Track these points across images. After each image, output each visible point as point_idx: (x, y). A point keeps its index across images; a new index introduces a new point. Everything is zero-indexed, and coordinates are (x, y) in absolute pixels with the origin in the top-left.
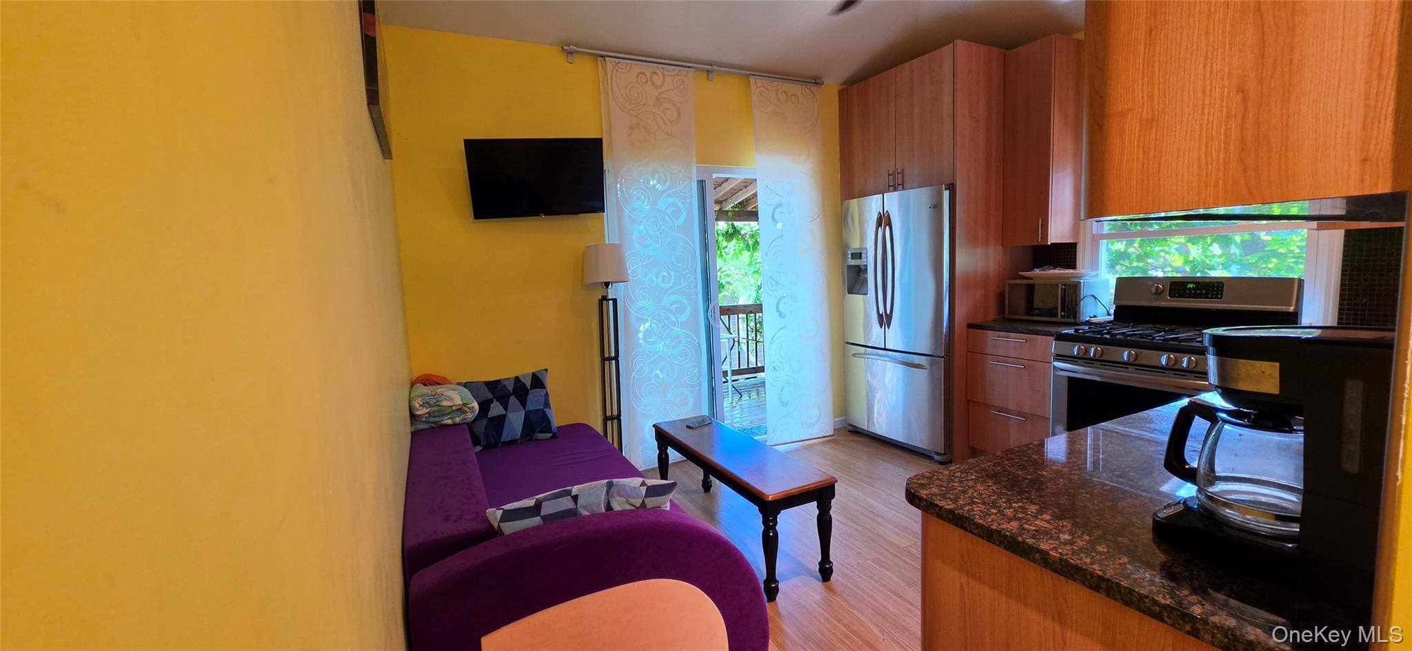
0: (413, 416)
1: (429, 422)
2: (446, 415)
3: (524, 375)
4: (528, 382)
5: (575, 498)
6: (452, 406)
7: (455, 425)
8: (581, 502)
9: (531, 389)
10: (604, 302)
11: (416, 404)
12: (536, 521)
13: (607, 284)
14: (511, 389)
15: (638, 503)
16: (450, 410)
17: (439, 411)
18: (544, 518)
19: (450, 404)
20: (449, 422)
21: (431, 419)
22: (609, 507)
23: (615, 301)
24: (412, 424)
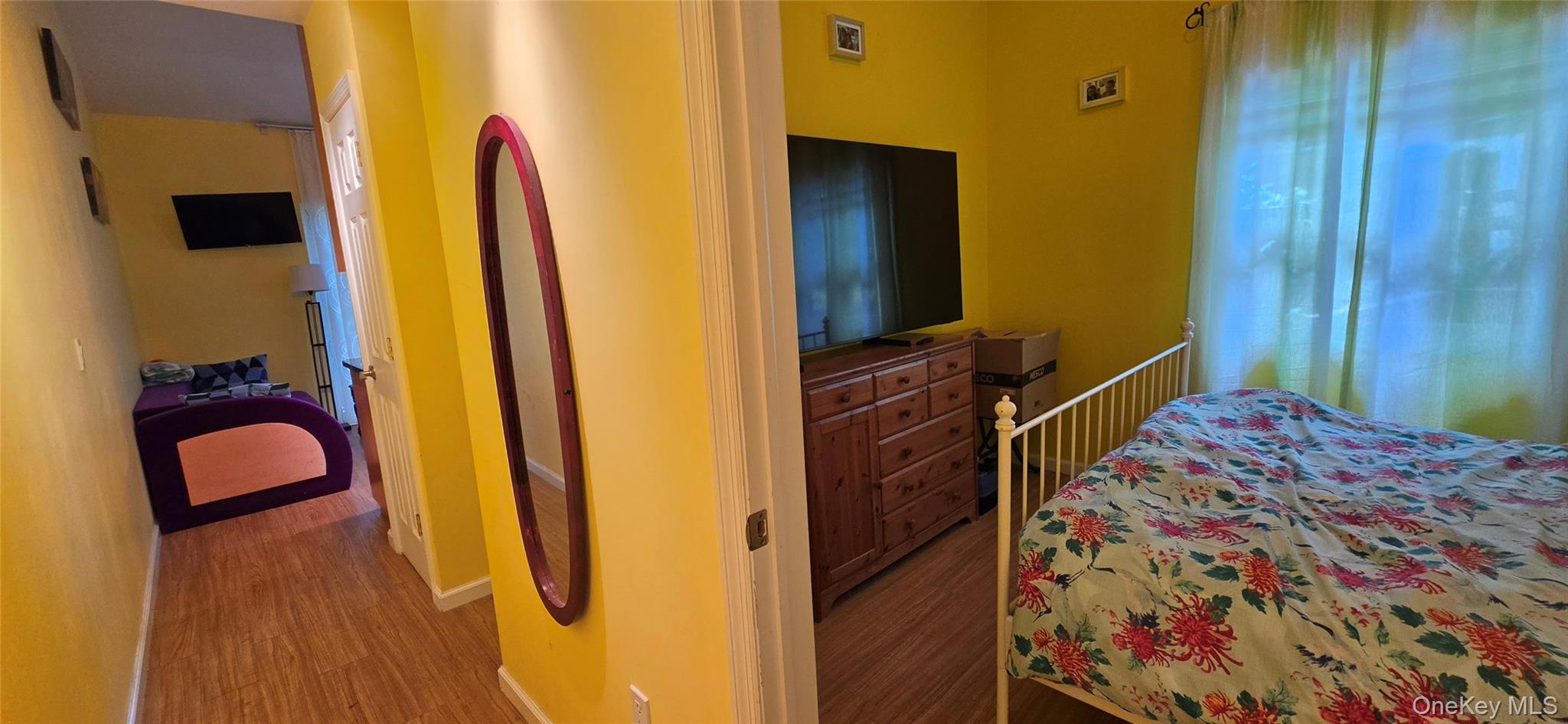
0: (144, 379)
1: (156, 382)
2: (170, 377)
3: (244, 359)
4: (248, 364)
5: (230, 391)
6: (172, 371)
7: (177, 383)
8: (233, 393)
9: (251, 367)
10: (309, 305)
11: (145, 370)
12: (207, 399)
13: (311, 293)
14: (232, 368)
15: (267, 393)
16: (172, 374)
17: (163, 374)
18: (211, 399)
19: (171, 370)
20: (172, 381)
21: (158, 380)
22: (250, 395)
23: (319, 303)
24: (144, 384)
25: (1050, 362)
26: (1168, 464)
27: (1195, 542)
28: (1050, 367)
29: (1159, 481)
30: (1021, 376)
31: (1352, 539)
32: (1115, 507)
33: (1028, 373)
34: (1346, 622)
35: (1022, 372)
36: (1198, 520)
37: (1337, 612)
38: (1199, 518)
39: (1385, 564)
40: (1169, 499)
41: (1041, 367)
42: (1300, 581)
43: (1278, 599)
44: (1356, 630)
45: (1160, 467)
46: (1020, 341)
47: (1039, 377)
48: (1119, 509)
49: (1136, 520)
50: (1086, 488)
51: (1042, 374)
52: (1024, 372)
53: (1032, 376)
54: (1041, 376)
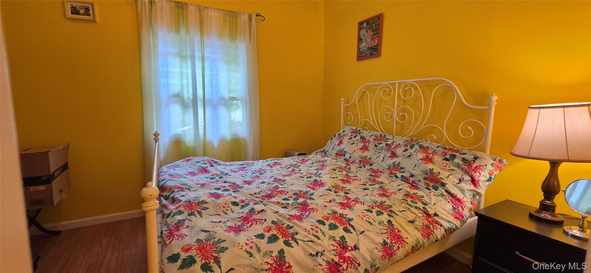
25: (66, 163)
26: (205, 198)
27: (250, 230)
28: (65, 167)
29: (208, 208)
30: (50, 175)
31: (279, 204)
32: (205, 231)
33: (54, 173)
34: (313, 235)
35: (50, 172)
36: (239, 220)
37: (309, 232)
38: (239, 218)
39: (295, 208)
40: (219, 215)
41: (60, 168)
42: (289, 227)
43: (294, 239)
44: (317, 236)
45: (203, 201)
46: (46, 153)
47: (60, 174)
48: (208, 231)
49: (220, 232)
50: (183, 228)
51: (61, 172)
52: (51, 173)
53: (56, 174)
54: (61, 173)
